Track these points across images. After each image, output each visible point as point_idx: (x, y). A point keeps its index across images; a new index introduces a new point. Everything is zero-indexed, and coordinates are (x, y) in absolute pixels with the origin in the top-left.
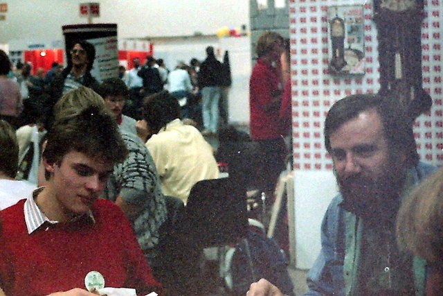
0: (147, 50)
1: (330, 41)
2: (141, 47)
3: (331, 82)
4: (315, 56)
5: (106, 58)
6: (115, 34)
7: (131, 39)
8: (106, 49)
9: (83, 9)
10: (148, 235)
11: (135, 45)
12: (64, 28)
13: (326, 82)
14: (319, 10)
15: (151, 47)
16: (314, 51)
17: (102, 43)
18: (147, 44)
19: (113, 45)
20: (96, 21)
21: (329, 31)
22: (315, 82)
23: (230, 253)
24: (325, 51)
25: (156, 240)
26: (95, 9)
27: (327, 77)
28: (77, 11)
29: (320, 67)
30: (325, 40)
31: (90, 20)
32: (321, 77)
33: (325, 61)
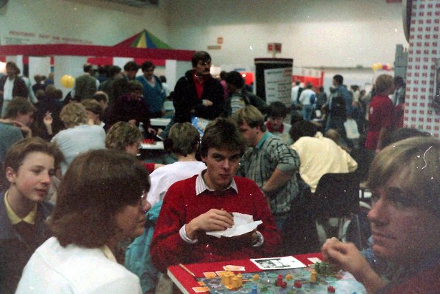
0: (319, 76)
1: (435, 84)
2: (315, 74)
3: (434, 113)
4: (423, 94)
5: (283, 83)
6: (291, 66)
7: (309, 68)
8: (284, 76)
9: (270, 47)
10: (285, 204)
11: (310, 73)
12: (256, 60)
13: (430, 113)
14: (430, 61)
15: (322, 74)
16: (423, 90)
17: (280, 72)
18: (320, 72)
19: (289, 73)
20: (278, 56)
21: (435, 76)
22: (422, 112)
23: (347, 223)
24: (431, 90)
25: (289, 208)
26: (278, 47)
27: (431, 109)
28: (265, 48)
29: (427, 101)
30: (432, 83)
31: (274, 55)
32: (426, 109)
33: (430, 97)
